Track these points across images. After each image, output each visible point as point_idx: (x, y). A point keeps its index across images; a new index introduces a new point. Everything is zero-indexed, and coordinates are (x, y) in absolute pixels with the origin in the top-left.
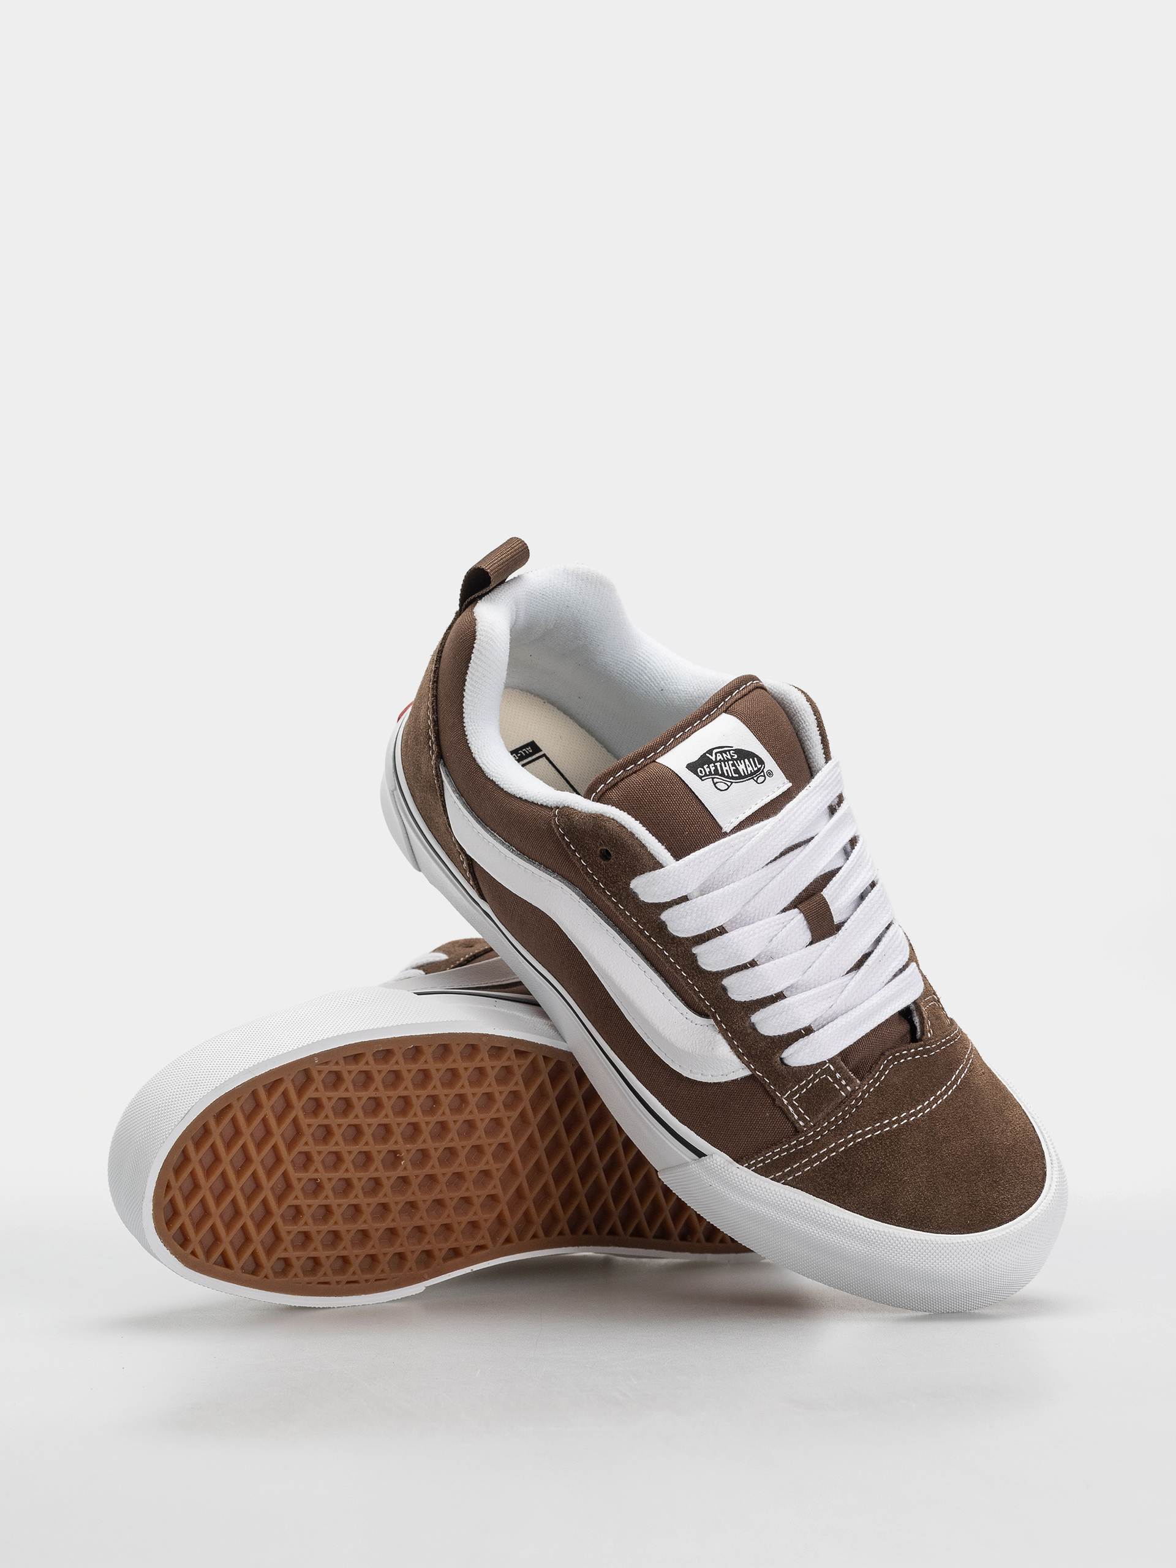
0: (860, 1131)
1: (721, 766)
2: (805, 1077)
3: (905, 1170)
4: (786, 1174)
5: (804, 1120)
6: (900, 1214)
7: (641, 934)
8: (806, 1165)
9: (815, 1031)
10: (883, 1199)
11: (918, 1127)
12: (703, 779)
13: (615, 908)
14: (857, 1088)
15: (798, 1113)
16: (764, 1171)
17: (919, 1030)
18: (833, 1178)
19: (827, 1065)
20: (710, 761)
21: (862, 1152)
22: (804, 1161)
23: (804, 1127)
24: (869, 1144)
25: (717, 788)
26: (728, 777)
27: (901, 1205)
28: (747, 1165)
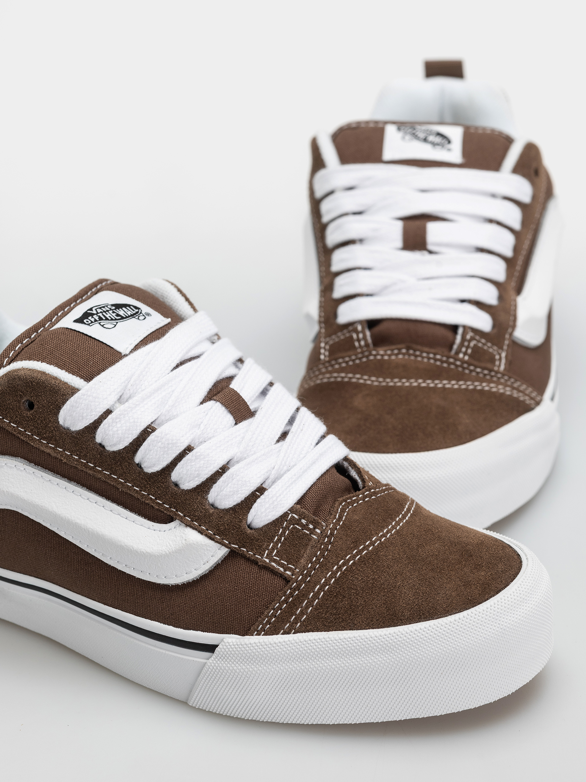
0: (342, 561)
1: (103, 315)
2: (276, 533)
3: (396, 577)
4: (293, 623)
5: (290, 569)
6: (407, 614)
7: (86, 468)
8: (307, 607)
9: (267, 489)
10: (386, 607)
11: (392, 543)
12: (90, 325)
13: (55, 452)
14: (324, 528)
15: (282, 565)
16: (274, 631)
17: (359, 481)
18: (336, 608)
19: (290, 515)
20: (92, 315)
21: (351, 576)
22: (304, 604)
23: (293, 575)
24: (354, 568)
25: (105, 328)
26: (112, 319)
27: (404, 605)
28: (256, 633)
